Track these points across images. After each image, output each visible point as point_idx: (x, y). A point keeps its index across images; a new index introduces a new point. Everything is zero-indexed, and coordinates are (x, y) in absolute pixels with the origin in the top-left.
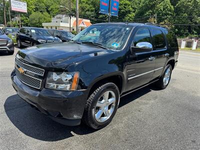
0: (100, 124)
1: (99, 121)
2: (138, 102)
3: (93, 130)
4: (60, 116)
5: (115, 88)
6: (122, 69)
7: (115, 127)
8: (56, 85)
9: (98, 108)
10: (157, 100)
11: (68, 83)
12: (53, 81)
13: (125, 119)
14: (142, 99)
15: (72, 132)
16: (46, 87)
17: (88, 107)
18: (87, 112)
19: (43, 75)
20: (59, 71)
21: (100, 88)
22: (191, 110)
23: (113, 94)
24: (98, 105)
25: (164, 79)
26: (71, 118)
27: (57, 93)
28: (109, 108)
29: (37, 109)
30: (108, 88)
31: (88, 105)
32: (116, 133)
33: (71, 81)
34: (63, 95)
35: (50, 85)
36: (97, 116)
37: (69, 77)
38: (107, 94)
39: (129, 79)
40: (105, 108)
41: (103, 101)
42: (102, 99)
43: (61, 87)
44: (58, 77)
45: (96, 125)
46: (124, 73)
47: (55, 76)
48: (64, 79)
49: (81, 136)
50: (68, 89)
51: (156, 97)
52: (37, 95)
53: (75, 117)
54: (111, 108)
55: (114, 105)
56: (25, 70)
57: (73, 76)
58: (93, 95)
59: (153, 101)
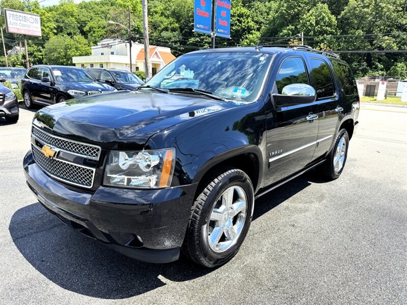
0: (219, 257)
1: (217, 250)
2: (287, 208)
3: (204, 271)
4: (136, 243)
5: (245, 179)
6: (256, 140)
7: (248, 260)
8: (126, 178)
9: (213, 224)
10: (324, 201)
11: (151, 174)
12: (118, 171)
13: (267, 243)
14: (294, 201)
15: (160, 277)
16: (104, 184)
17: (193, 222)
18: (193, 231)
19: (97, 159)
20: (132, 147)
21: (216, 180)
23: (241, 192)
24: (213, 216)
25: (335, 159)
26: (158, 247)
27: (125, 196)
28: (234, 222)
29: (86, 231)
30: (233, 180)
31: (195, 217)
32: (251, 274)
33: (158, 167)
34: (139, 200)
35: (114, 178)
36: (211, 239)
37: (154, 160)
38: (228, 194)
39: (271, 160)
40: (228, 223)
41: (222, 208)
42: (219, 204)
43: (137, 181)
44: (130, 161)
45: (210, 258)
46: (262, 147)
47: (123, 160)
48: (142, 165)
49: (180, 283)
50: (152, 185)
51: (322, 197)
52: (87, 203)
53: (168, 244)
54: (238, 222)
55: (244, 215)
56: (57, 150)
57: (161, 159)
58: (202, 197)
59: (316, 205)
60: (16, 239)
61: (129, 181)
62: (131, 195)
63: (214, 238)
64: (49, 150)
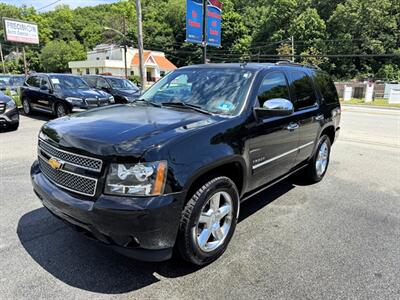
0: (208, 255)
1: (205, 249)
2: (272, 210)
3: (194, 268)
4: (133, 244)
5: (231, 186)
6: (239, 149)
7: (235, 258)
8: (124, 187)
9: (202, 226)
10: (307, 203)
11: (145, 183)
12: (117, 181)
13: (252, 243)
14: (278, 203)
15: (155, 274)
16: (106, 192)
17: (184, 225)
18: (184, 232)
19: (99, 171)
20: (130, 161)
21: (204, 187)
22: (370, 219)
23: (228, 197)
24: (202, 219)
25: (317, 163)
26: (153, 247)
27: (124, 203)
28: (221, 224)
29: (89, 234)
30: (219, 187)
31: (185, 220)
32: (237, 270)
33: (152, 177)
34: (136, 206)
35: (113, 188)
36: (200, 239)
37: (149, 171)
38: (216, 198)
39: (254, 167)
40: (214, 225)
41: (210, 211)
42: (208, 208)
43: (134, 189)
44: (128, 172)
45: (200, 257)
46: (245, 156)
47: (122, 171)
48: (138, 176)
49: (173, 279)
50: (147, 193)
51: (305, 199)
52: (90, 209)
53: (161, 244)
54: (225, 224)
55: (230, 217)
56: (63, 162)
57: (155, 170)
58: (191, 202)
59: (299, 207)
60: (24, 242)
61: (127, 189)
62: (128, 202)
63: (202, 239)
64: (55, 162)
